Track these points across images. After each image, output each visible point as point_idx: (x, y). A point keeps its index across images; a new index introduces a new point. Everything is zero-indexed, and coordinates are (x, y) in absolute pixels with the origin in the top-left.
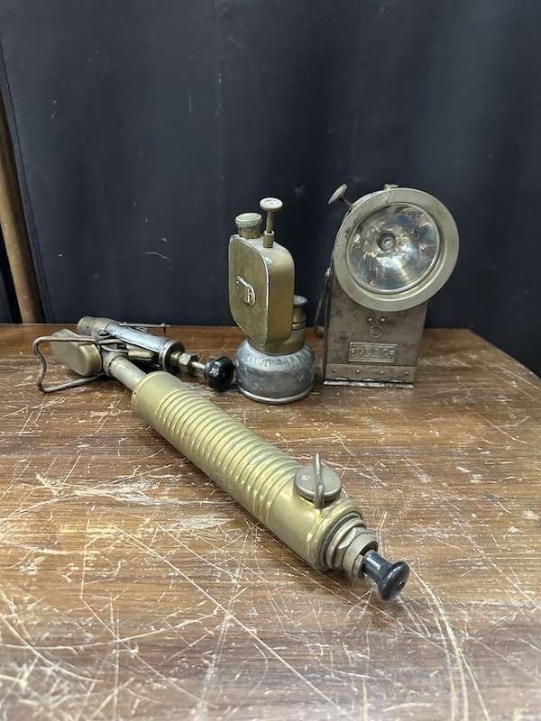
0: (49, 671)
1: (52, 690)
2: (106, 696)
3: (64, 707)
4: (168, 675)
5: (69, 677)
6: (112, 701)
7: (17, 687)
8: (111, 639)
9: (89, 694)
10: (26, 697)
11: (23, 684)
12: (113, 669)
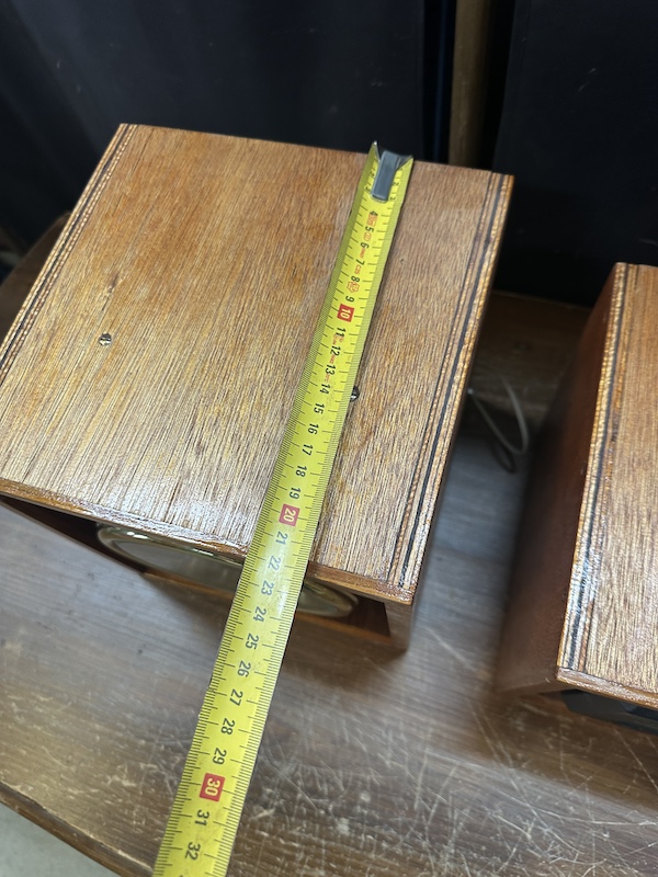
0: (545, 831)
1: (549, 849)
2: (587, 867)
3: (558, 864)
4: (631, 866)
5: (560, 843)
6: (591, 872)
7: (525, 838)
8: (587, 818)
9: (575, 861)
10: (532, 848)
11: (529, 836)
12: (591, 846)
